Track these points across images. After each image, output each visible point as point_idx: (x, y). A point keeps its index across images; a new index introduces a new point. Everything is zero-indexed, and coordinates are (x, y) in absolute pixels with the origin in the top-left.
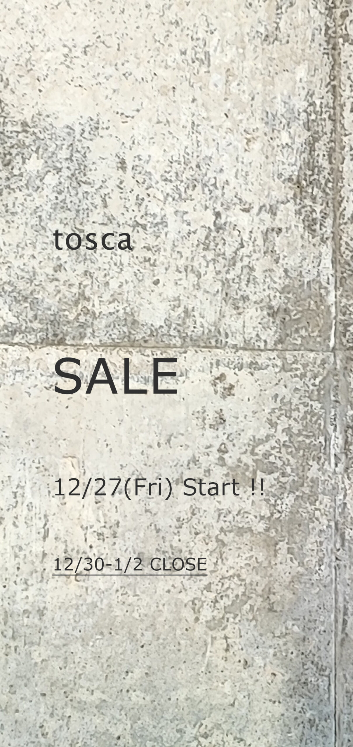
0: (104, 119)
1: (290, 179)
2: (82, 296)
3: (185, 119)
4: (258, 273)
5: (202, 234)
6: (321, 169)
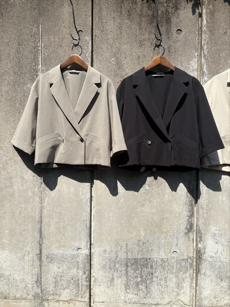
0: (11, 274)
1: (35, 281)
2: (9, 294)
3: (22, 274)
4: (31, 291)
5: (24, 287)
6: (39, 280)
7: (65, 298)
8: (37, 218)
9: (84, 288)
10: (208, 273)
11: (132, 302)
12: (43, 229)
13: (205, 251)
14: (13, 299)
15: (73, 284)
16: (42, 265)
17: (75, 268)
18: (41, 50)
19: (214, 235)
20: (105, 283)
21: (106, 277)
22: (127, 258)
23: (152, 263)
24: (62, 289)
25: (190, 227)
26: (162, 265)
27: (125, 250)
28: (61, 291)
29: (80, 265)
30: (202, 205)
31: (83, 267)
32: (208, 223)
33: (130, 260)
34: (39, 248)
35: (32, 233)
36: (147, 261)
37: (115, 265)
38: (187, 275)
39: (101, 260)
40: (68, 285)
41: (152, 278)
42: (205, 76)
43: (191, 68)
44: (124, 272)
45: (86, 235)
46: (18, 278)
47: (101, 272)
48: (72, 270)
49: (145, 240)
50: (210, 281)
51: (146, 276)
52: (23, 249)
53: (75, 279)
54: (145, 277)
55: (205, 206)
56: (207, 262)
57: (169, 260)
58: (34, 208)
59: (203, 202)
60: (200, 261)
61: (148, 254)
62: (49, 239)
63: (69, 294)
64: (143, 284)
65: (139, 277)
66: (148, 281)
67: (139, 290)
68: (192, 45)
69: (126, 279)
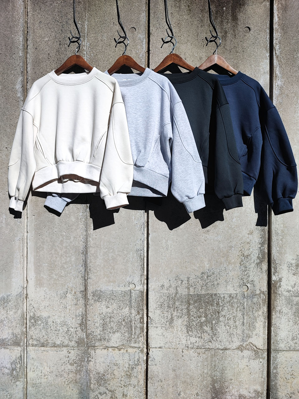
0: (50, 316)
1: (79, 324)
2: (47, 340)
3: (63, 316)
4: (74, 337)
5: (65, 332)
6: (84, 322)
7: (115, 343)
8: (81, 248)
9: (138, 331)
10: (285, 310)
11: (195, 347)
12: (88, 261)
13: (280, 284)
14: (52, 347)
15: (124, 326)
16: (88, 305)
17: (127, 307)
18: (86, 50)
19: (291, 266)
20: (163, 325)
21: (164, 317)
22: (189, 295)
23: (219, 299)
24: (111, 333)
25: (262, 256)
26: (230, 301)
27: (187, 285)
28: (111, 335)
29: (133, 303)
30: (276, 230)
31: (136, 305)
32: (284, 251)
33: (192, 296)
34: (83, 284)
35: (75, 266)
36: (212, 298)
37: (174, 303)
38: (260, 313)
39: (157, 298)
40: (119, 327)
41: (219, 317)
42: (279, 80)
43: (262, 70)
44: (185, 311)
45: (140, 267)
46: (59, 321)
47: (158, 312)
48: (123, 310)
49: (209, 272)
50: (287, 320)
51: (212, 316)
52: (65, 285)
53: (126, 321)
54: (210, 316)
55: (279, 232)
56: (283, 298)
57: (238, 296)
58: (78, 236)
59: (277, 226)
60: (275, 297)
61: (214, 289)
62: (96, 273)
63: (120, 338)
64: (208, 324)
65: (204, 316)
66: (213, 321)
67: (204, 332)
68: (262, 45)
69: (188, 319)
